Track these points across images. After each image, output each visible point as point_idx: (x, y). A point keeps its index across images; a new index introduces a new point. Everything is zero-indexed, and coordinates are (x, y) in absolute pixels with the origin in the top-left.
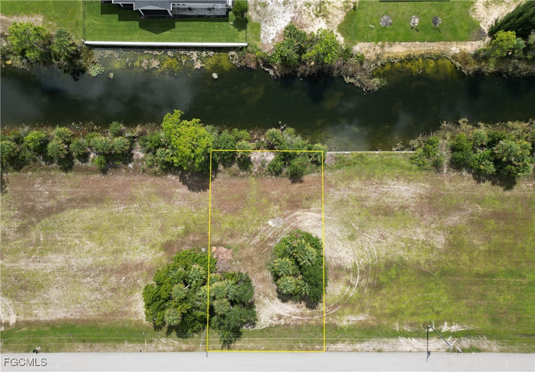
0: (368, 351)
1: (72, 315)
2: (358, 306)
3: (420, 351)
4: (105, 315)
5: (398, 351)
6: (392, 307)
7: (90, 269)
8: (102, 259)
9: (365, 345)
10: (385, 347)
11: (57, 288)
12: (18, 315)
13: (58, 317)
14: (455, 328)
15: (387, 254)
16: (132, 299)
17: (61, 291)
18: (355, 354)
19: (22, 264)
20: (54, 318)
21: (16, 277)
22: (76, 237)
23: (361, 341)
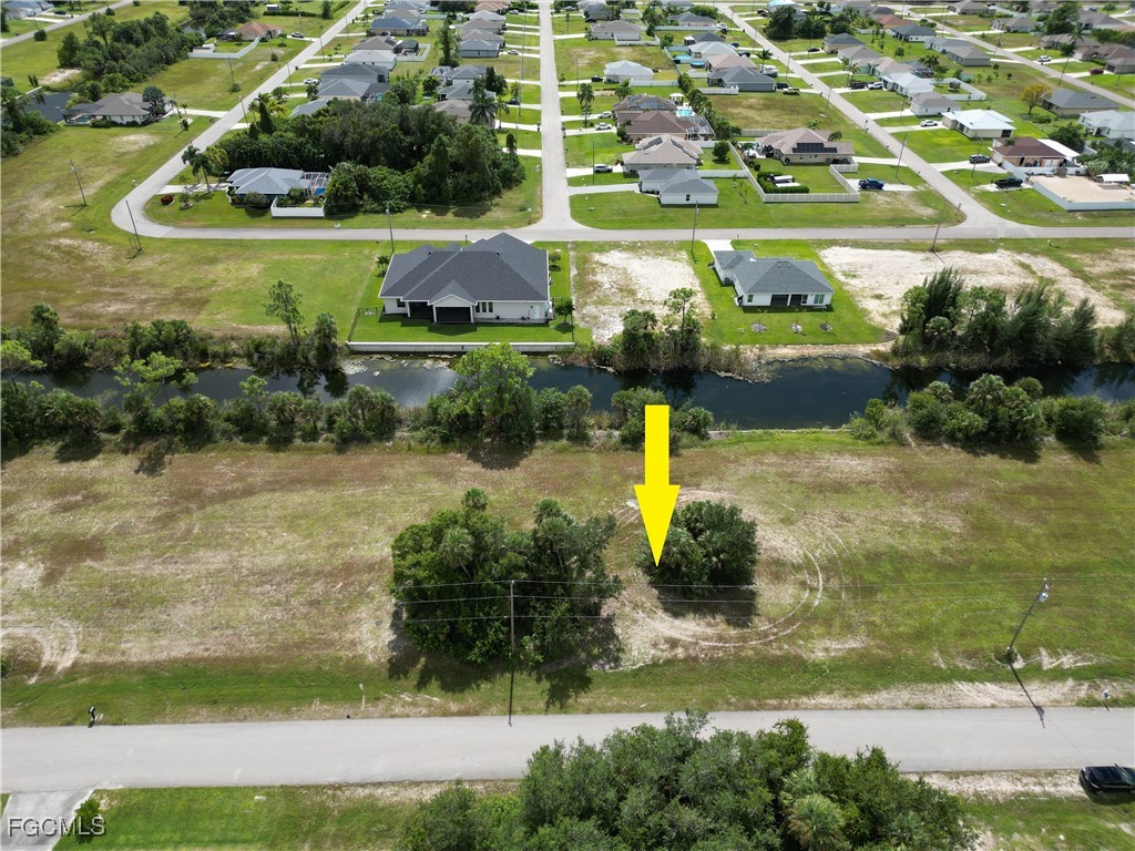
0: (894, 708)
1: (207, 650)
2: (837, 622)
3: (1014, 706)
4: (285, 647)
5: (965, 707)
6: (911, 622)
7: (275, 571)
8: (303, 557)
9: (883, 696)
10: (930, 699)
11: (194, 603)
12: (83, 652)
13: (173, 654)
14: (1067, 661)
15: (862, 542)
16: (351, 616)
17: (201, 608)
18: (864, 713)
19: (138, 568)
20: (163, 656)
21: (114, 588)
22: (264, 527)
23: (870, 688)
